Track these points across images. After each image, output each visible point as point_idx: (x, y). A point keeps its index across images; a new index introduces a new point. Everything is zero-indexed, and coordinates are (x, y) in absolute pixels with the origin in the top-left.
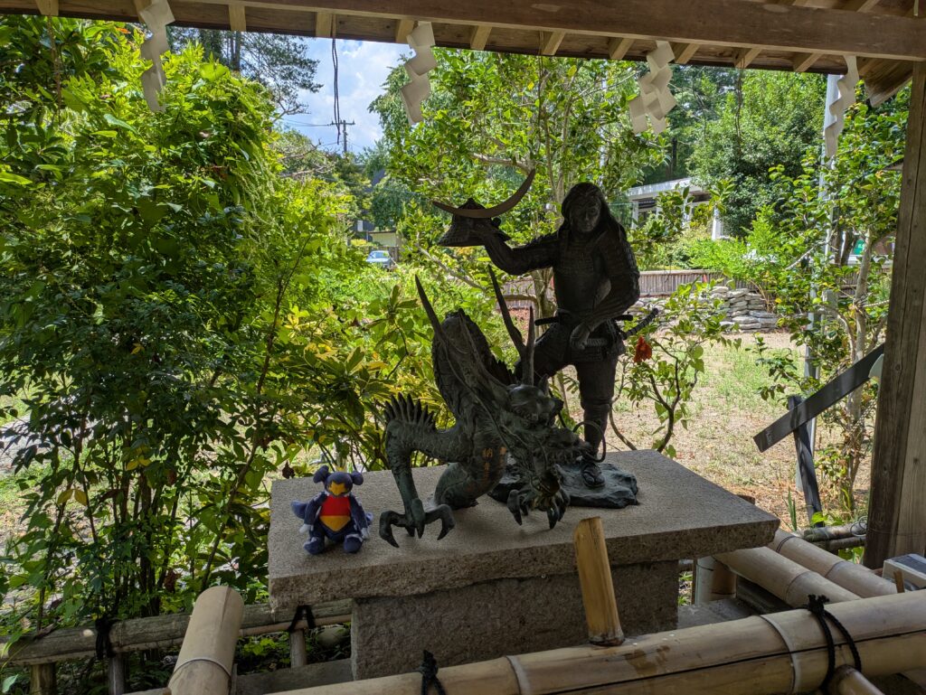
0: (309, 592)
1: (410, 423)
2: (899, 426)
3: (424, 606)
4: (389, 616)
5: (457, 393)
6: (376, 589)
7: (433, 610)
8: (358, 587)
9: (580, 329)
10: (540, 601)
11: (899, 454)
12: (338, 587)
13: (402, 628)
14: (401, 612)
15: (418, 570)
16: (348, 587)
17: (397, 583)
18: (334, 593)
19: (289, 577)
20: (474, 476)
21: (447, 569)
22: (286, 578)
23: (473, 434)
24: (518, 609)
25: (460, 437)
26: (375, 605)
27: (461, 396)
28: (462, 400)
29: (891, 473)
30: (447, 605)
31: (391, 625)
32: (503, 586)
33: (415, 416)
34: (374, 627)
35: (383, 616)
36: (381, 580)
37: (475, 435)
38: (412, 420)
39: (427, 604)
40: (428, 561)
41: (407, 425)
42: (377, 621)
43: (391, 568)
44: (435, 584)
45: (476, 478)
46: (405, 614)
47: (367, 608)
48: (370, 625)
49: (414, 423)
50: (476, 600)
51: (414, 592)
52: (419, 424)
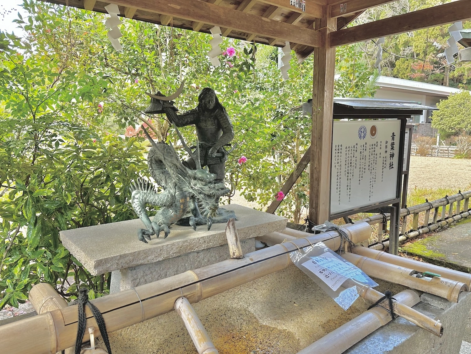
0: (111, 266)
1: (144, 192)
2: (317, 191)
3: (159, 268)
4: (145, 274)
5: (164, 177)
6: (140, 261)
7: (163, 269)
8: (133, 261)
9: (213, 149)
10: (206, 261)
11: (318, 202)
12: (124, 262)
13: (150, 278)
14: (150, 272)
15: (159, 250)
16: (129, 261)
17: (149, 258)
18: (122, 264)
19: (102, 259)
20: (176, 211)
21: (171, 249)
22: (101, 260)
23: (175, 193)
24: (197, 265)
25: (169, 195)
26: (138, 270)
27: (166, 178)
28: (167, 180)
29: (315, 210)
30: (169, 266)
31: (146, 278)
32: (191, 256)
33: (146, 188)
34: (138, 280)
35: (142, 274)
36: (143, 256)
37: (176, 193)
38: (145, 190)
39: (160, 267)
40: (163, 246)
41: (142, 193)
42: (139, 277)
43: (147, 251)
44: (166, 256)
45: (176, 212)
46: (151, 272)
47: (134, 272)
48: (136, 279)
49: (146, 191)
50: (181, 263)
51: (157, 261)
52: (148, 191)
